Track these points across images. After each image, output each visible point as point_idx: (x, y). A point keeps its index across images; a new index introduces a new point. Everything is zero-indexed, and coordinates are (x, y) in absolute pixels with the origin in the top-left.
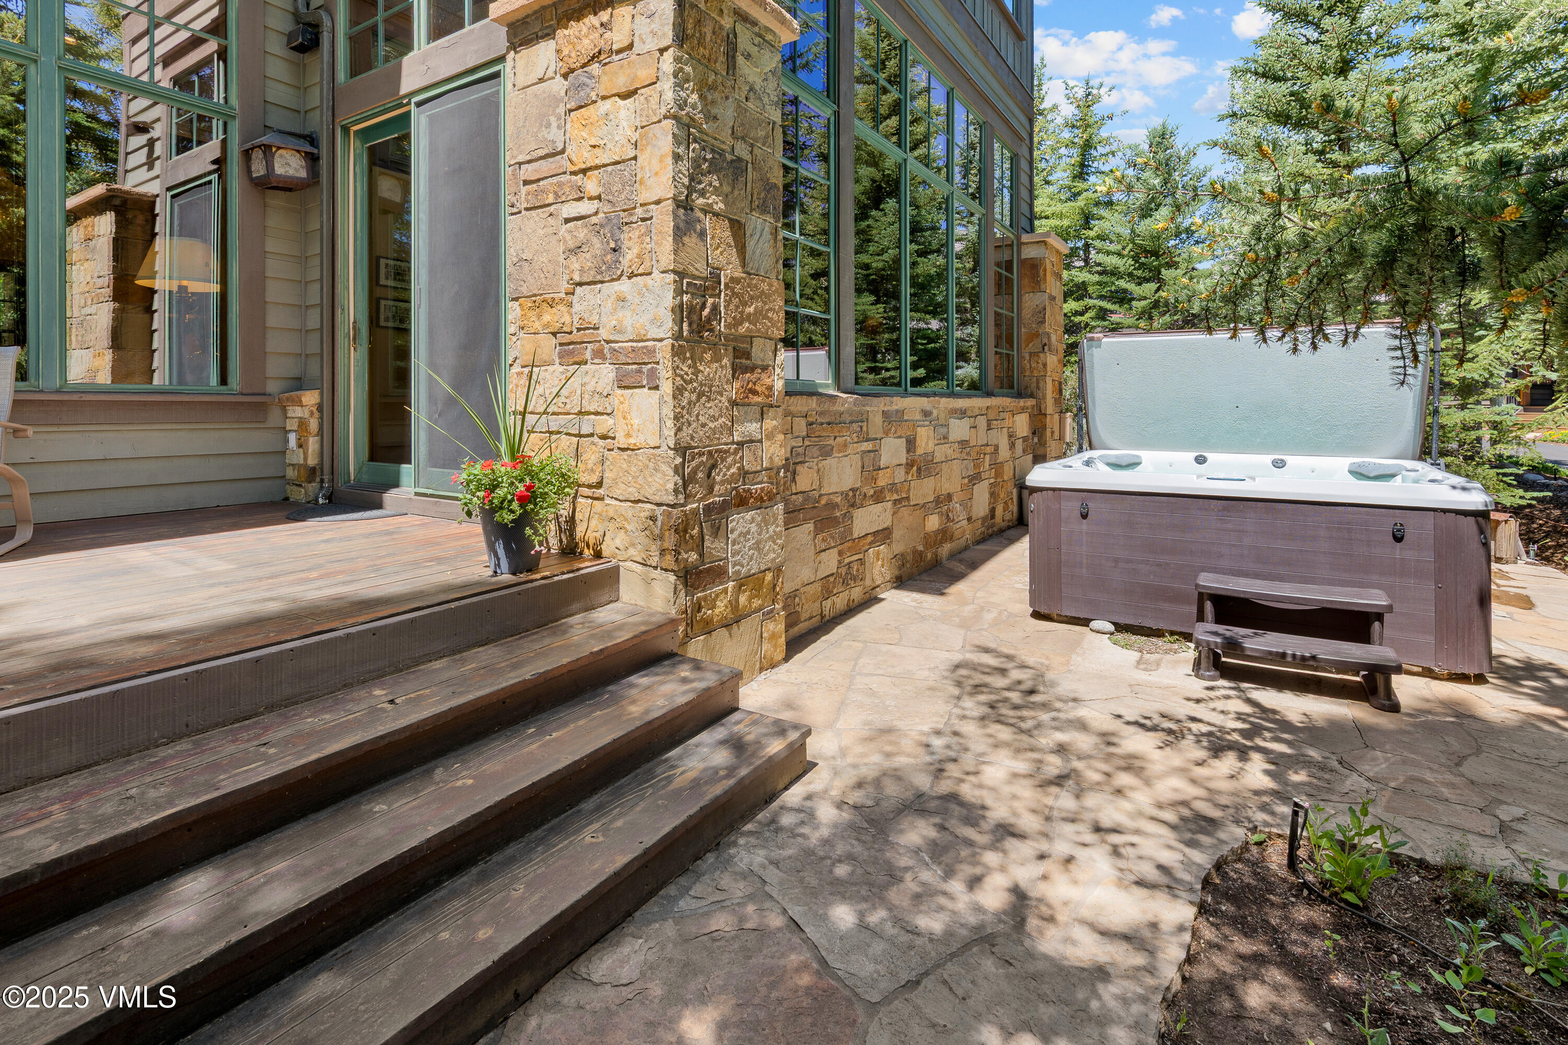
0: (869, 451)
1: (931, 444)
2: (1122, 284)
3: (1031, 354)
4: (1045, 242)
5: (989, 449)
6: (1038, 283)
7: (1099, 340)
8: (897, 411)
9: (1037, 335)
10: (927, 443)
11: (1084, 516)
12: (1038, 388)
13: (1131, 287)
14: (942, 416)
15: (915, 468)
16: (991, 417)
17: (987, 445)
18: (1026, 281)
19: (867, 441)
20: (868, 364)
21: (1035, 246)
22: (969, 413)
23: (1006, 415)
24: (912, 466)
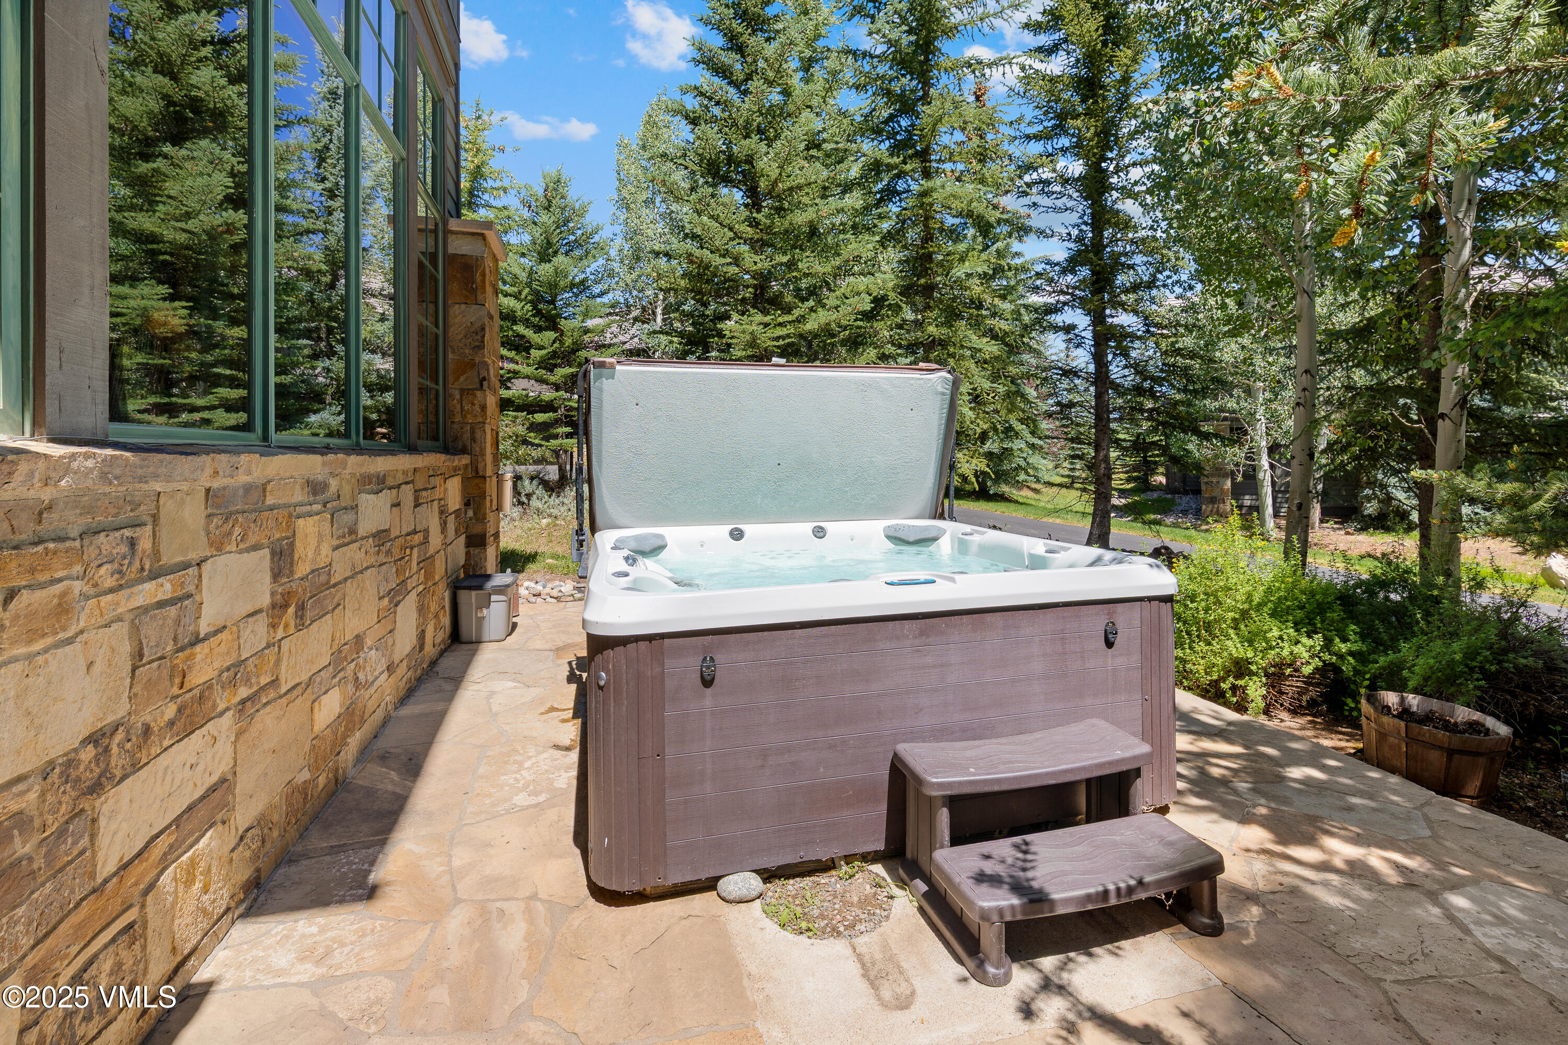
0: (161, 604)
1: (325, 549)
2: (520, 329)
3: (462, 391)
4: (483, 236)
5: (418, 538)
6: (473, 291)
7: (612, 367)
8: (248, 488)
9: (472, 365)
10: (318, 550)
11: (707, 682)
12: (473, 439)
13: (529, 333)
14: (346, 490)
15: (291, 610)
16: (420, 485)
17: (415, 532)
18: (455, 287)
19: (153, 576)
20: (152, 399)
21: (469, 238)
22: (390, 482)
23: (437, 481)
24: (285, 606)
